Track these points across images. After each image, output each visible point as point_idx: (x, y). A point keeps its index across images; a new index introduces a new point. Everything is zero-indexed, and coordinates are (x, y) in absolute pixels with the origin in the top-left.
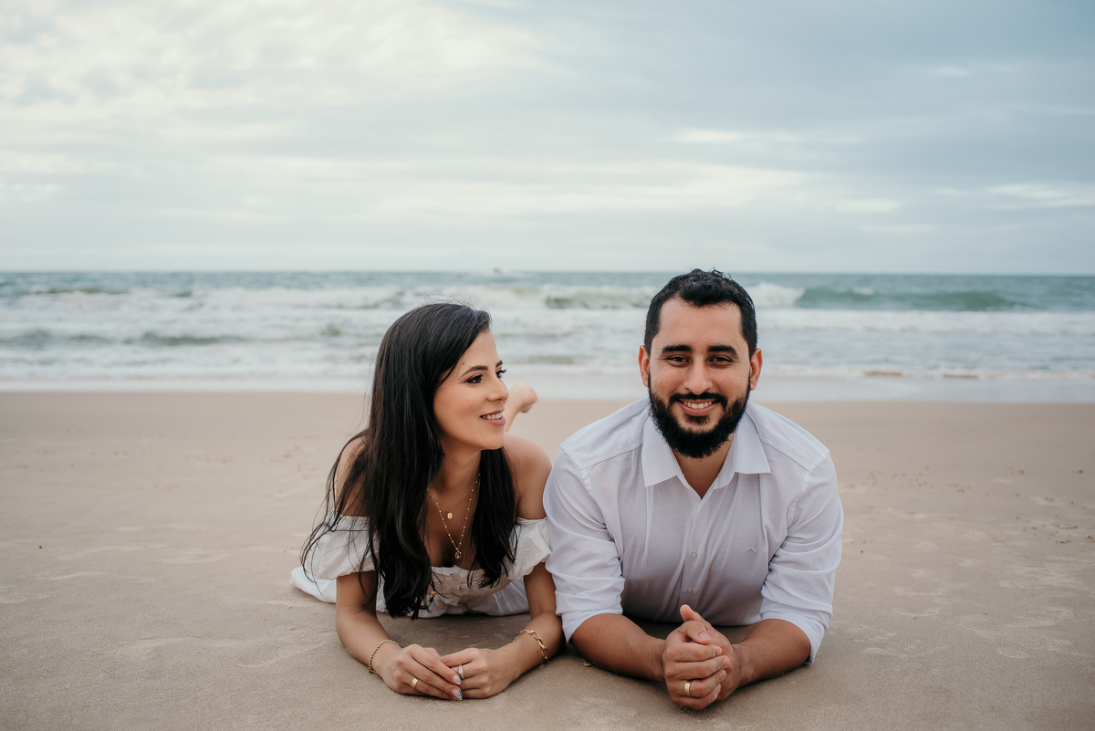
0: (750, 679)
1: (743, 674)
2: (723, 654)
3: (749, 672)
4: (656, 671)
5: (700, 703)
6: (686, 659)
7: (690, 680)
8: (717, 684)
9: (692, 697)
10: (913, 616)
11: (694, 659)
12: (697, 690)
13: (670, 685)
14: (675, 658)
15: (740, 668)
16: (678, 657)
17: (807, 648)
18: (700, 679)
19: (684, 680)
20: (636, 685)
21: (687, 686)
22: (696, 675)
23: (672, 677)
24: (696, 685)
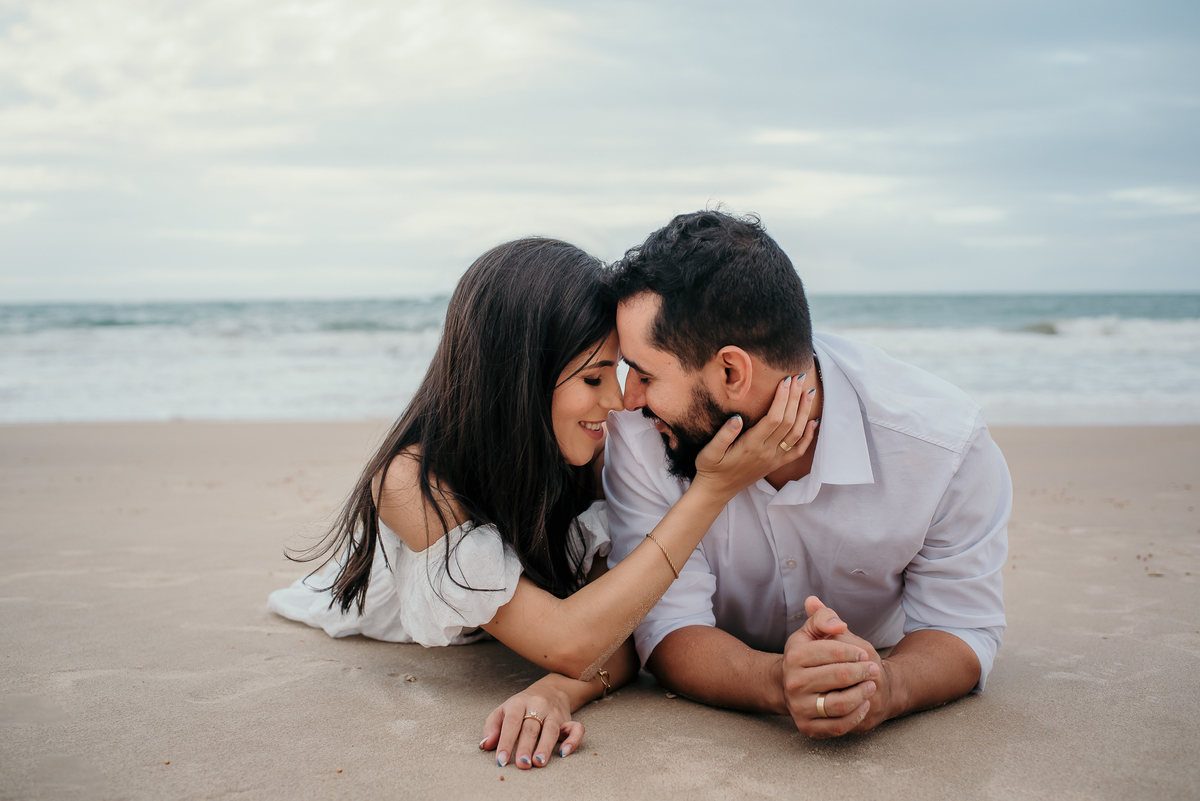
0: (903, 708)
1: (894, 700)
2: (869, 660)
3: (902, 697)
4: (773, 697)
5: (844, 726)
6: (818, 662)
7: (824, 693)
8: (865, 699)
9: (830, 718)
10: (1101, 635)
11: (830, 659)
12: (836, 704)
13: (795, 704)
14: (802, 662)
15: (890, 690)
16: (806, 660)
17: (975, 670)
18: (840, 690)
19: (816, 693)
20: (742, 721)
21: (820, 702)
22: (833, 682)
23: (797, 691)
24: (833, 698)
